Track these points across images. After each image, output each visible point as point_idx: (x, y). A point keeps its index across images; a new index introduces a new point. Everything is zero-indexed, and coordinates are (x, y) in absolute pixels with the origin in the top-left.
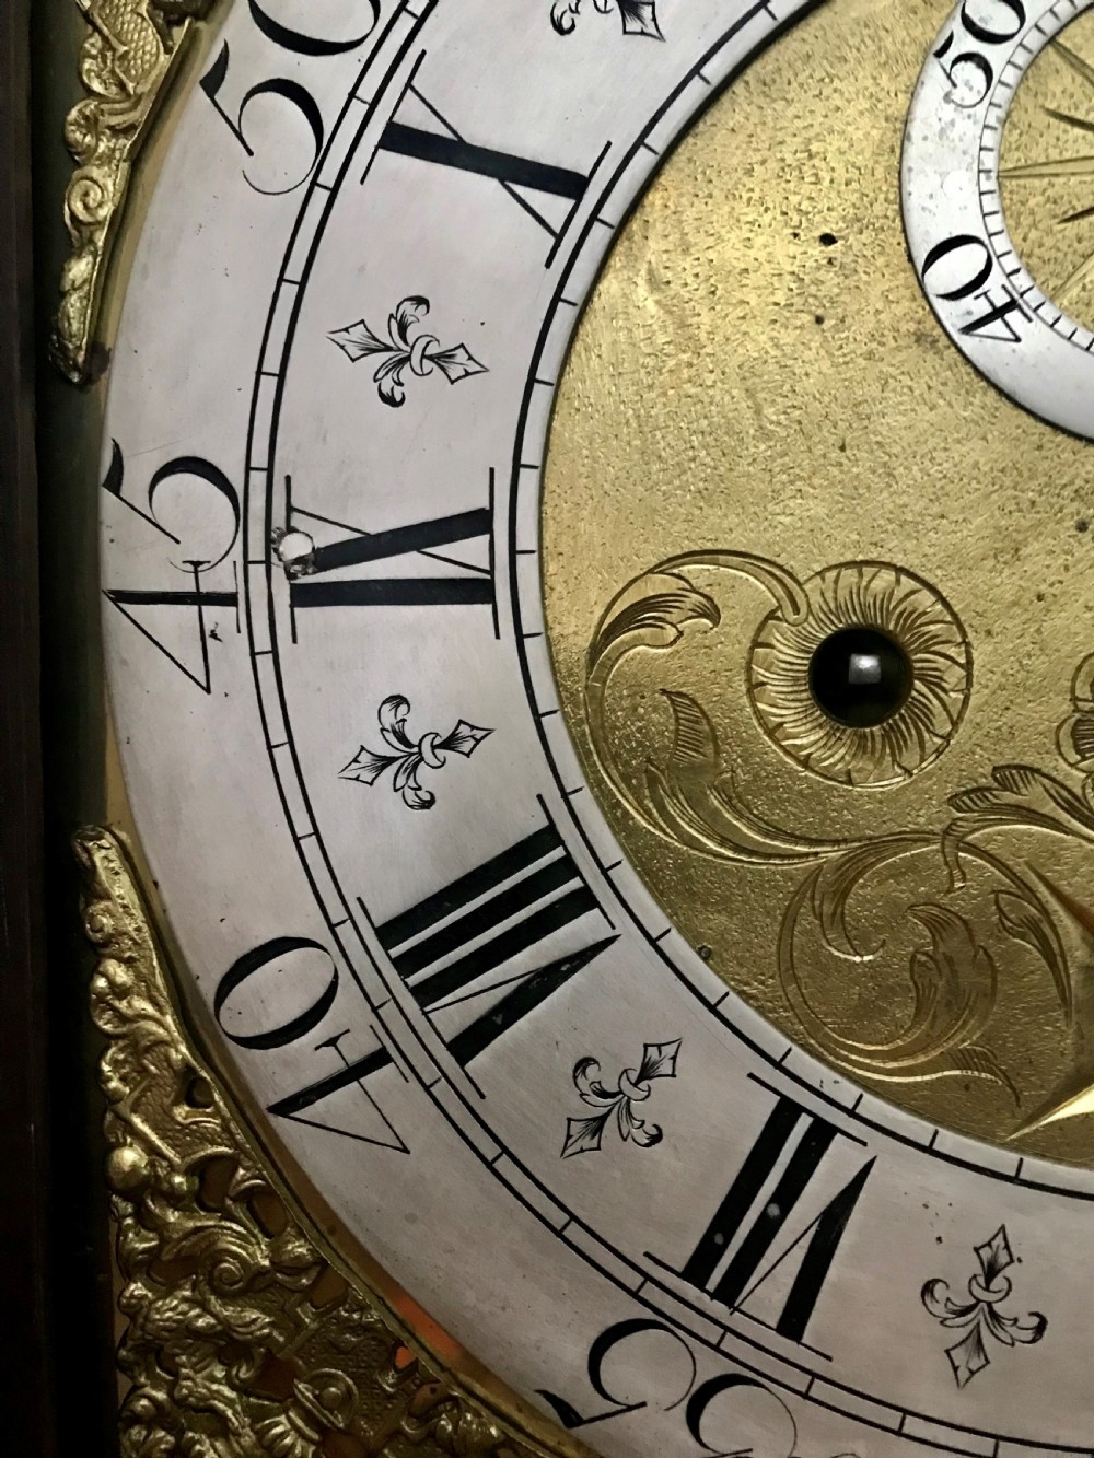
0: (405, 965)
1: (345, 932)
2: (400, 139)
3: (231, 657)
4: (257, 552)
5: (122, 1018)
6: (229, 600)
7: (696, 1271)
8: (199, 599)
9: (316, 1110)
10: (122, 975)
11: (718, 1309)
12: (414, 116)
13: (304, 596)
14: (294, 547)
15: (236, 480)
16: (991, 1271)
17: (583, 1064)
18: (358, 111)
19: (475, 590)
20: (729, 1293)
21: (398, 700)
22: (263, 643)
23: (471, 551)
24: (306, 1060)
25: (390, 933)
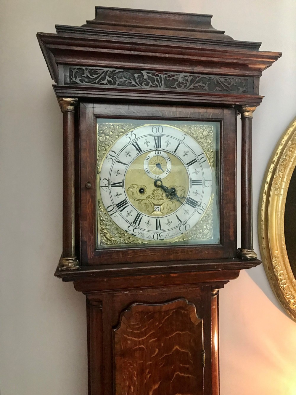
0: (118, 207)
1: (114, 205)
2: (117, 162)
3: (108, 190)
4: (109, 184)
5: (101, 210)
6: (108, 186)
7: (133, 223)
8: (106, 186)
9: (113, 215)
10: (101, 208)
11: (135, 225)
12: (118, 160)
13: (112, 186)
14: (111, 184)
15: (108, 180)
16: (149, 222)
17: (127, 212)
18: (115, 160)
19: (121, 186)
20: (135, 224)
21: (117, 192)
22: (109, 189)
23: (121, 184)
24: (112, 212)
25: (117, 205)
